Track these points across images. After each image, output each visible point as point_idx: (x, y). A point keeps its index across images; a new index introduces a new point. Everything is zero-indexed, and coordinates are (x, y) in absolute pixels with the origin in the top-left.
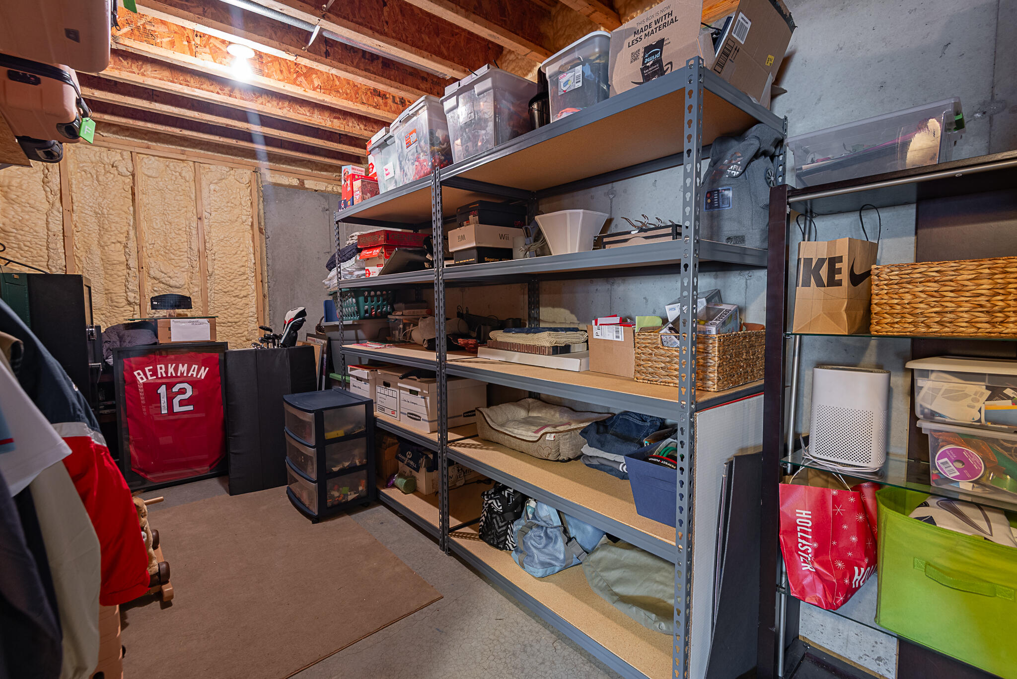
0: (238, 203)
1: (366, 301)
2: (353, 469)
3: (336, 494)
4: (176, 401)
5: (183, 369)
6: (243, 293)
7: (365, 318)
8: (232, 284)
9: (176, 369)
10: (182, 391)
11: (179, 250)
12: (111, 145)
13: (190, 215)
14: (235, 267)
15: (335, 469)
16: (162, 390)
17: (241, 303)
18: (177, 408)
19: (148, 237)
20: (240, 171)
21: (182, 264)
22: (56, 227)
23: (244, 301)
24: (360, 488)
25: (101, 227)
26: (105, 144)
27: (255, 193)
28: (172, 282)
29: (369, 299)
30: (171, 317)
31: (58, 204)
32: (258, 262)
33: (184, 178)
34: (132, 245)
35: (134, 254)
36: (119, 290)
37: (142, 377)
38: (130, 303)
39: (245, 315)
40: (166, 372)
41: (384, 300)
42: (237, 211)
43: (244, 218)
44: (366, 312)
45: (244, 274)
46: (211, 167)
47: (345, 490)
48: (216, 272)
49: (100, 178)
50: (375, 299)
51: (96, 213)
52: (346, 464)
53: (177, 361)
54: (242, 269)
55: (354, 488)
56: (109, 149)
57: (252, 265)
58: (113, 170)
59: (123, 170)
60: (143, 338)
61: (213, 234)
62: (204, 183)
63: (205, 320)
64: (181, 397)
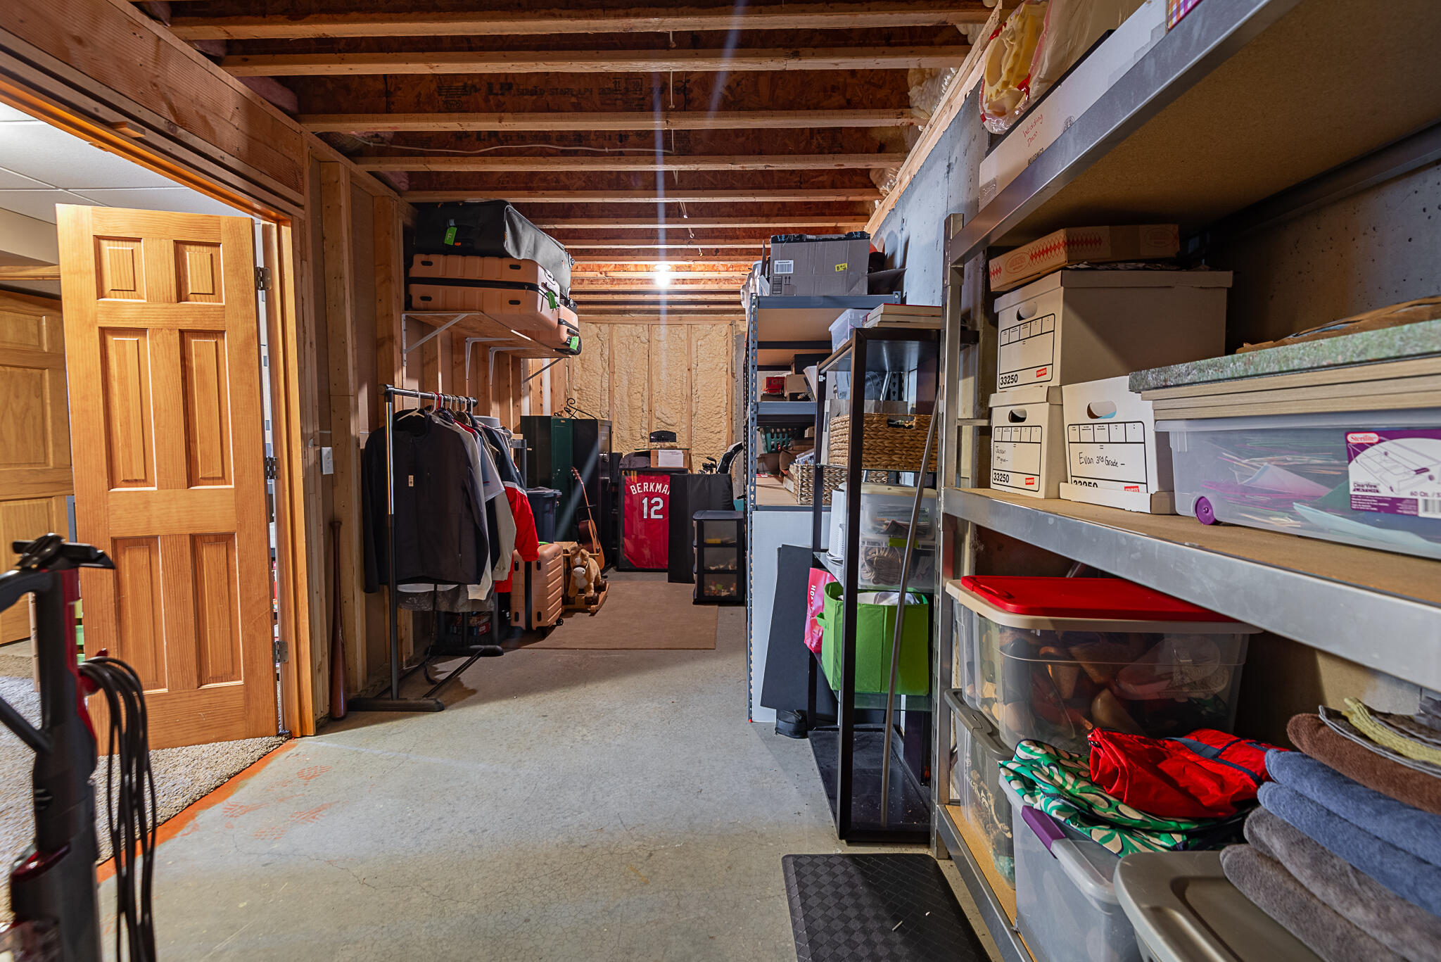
0: (717, 354)
1: (772, 437)
2: (725, 571)
3: (713, 588)
4: (653, 510)
5: (659, 487)
6: (718, 430)
7: (771, 452)
8: (710, 422)
9: (655, 487)
10: (657, 503)
11: (675, 395)
12: (637, 322)
13: (683, 367)
14: (713, 407)
15: (712, 568)
16: (645, 501)
17: (715, 437)
18: (653, 516)
19: (655, 387)
20: (720, 326)
21: (676, 407)
22: (606, 385)
23: (718, 436)
24: (732, 589)
25: (630, 383)
26: (634, 322)
27: (730, 343)
28: (669, 422)
29: (775, 435)
30: (661, 448)
31: (607, 369)
32: (730, 402)
33: (680, 338)
34: (646, 394)
35: (646, 401)
36: (637, 427)
37: (635, 490)
38: (642, 438)
39: (718, 448)
40: (649, 488)
41: (789, 437)
42: (716, 360)
43: (721, 365)
44: (773, 447)
45: (719, 413)
46: (700, 326)
47: (719, 587)
48: (699, 412)
49: (631, 347)
50: (781, 435)
51: (627, 372)
52: (722, 567)
53: (656, 481)
54: (718, 409)
55: (727, 587)
56: (636, 325)
57: (724, 406)
58: (638, 340)
59: (643, 339)
60: (640, 463)
61: (699, 381)
62: (693, 341)
63: (681, 451)
64: (655, 508)
